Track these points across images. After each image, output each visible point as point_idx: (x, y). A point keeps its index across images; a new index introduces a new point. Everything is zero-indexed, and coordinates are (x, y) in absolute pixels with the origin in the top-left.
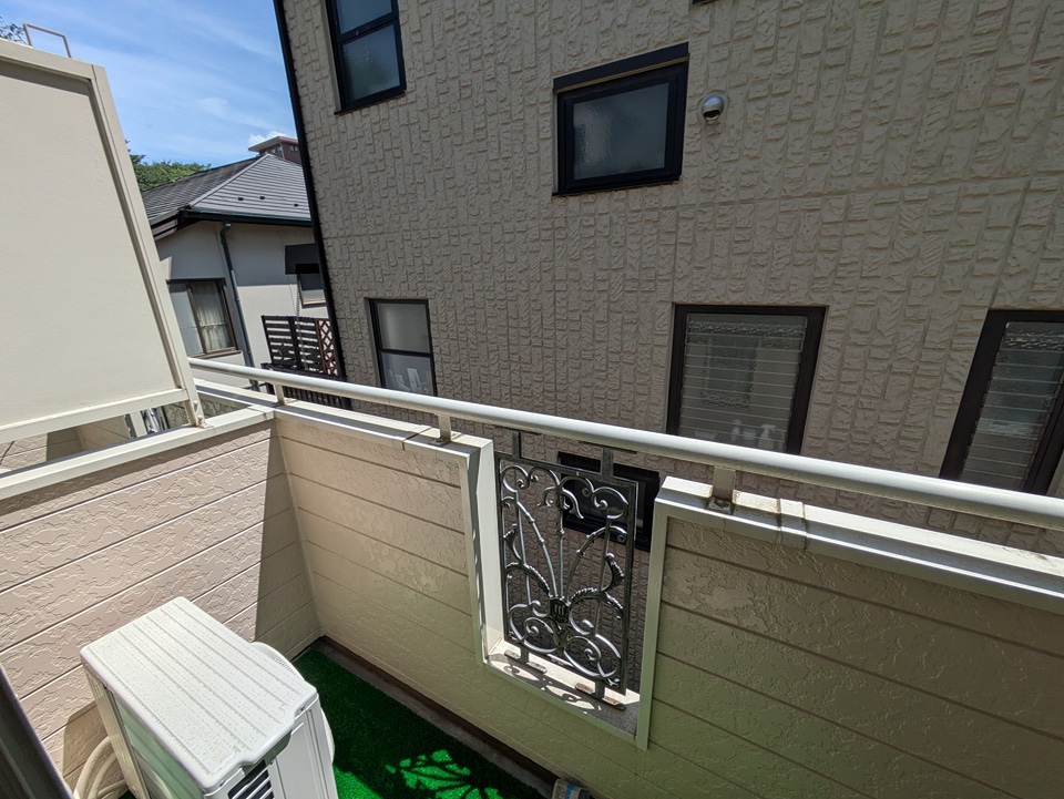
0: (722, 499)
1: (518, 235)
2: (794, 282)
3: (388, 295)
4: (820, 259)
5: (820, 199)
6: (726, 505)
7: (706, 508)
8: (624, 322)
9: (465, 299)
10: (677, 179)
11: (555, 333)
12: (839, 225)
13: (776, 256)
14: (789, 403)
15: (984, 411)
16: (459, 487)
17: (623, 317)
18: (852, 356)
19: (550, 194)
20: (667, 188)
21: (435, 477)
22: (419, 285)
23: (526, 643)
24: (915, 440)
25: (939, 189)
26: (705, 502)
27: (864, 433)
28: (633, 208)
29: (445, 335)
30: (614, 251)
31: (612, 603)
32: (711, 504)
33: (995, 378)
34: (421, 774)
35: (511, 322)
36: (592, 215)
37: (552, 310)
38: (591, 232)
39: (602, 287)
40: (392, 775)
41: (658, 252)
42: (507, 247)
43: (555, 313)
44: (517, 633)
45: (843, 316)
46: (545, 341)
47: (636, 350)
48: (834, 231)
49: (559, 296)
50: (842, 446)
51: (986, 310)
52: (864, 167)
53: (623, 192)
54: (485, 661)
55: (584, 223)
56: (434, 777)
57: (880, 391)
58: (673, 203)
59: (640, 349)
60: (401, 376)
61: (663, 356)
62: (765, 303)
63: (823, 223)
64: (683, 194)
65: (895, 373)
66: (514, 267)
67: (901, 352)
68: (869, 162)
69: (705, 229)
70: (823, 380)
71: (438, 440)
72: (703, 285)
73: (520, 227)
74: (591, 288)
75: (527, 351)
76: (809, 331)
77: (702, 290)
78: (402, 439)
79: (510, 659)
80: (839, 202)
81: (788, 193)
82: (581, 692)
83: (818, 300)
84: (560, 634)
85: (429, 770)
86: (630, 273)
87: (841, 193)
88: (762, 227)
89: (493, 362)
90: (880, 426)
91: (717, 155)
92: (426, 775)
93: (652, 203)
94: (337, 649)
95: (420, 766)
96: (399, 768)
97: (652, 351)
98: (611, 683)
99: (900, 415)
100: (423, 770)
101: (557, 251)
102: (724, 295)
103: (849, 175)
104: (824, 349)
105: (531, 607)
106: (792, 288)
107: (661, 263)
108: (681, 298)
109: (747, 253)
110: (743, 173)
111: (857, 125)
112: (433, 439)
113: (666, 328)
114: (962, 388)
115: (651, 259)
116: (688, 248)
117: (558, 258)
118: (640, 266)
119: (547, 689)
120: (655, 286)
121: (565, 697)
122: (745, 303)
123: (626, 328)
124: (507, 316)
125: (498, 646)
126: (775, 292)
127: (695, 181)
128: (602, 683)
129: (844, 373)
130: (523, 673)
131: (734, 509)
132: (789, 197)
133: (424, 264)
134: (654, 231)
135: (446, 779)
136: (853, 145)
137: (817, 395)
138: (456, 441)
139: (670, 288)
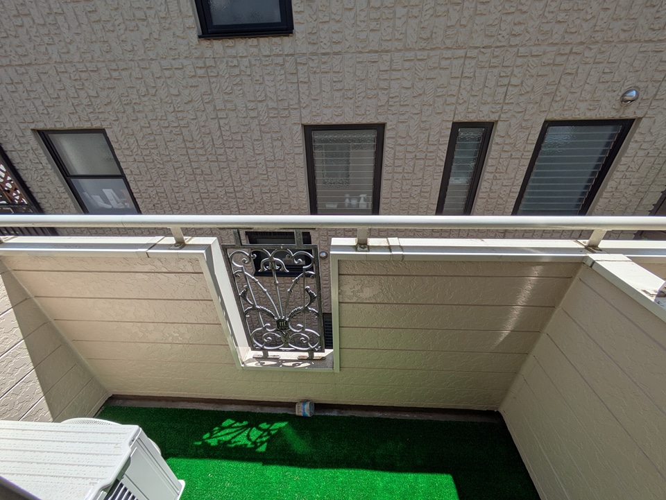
0: (362, 245)
1: (176, 71)
2: (368, 108)
3: (59, 126)
4: (380, 94)
5: (377, 54)
6: (365, 247)
7: (357, 251)
8: (273, 140)
9: (142, 127)
10: (292, 33)
11: (225, 151)
12: (388, 72)
13: (358, 92)
14: (372, 181)
15: (451, 174)
16: (202, 273)
17: (272, 136)
18: (399, 151)
19: (196, 36)
20: (286, 39)
21: (180, 271)
22: (91, 116)
23: (265, 347)
24: (427, 192)
25: (432, 53)
26: (355, 248)
27: (407, 192)
28: (265, 54)
29: (131, 159)
30: (257, 86)
31: (312, 311)
32: (359, 248)
33: (455, 157)
34: (219, 436)
35: (189, 145)
36: (235, 57)
37: (219, 133)
38: (236, 71)
39: (253, 114)
40: (200, 446)
41: (287, 88)
42: (169, 82)
43: (222, 135)
44: (258, 344)
45: (394, 128)
46: (219, 157)
47: (284, 158)
48: (386, 76)
49: (222, 122)
50: (398, 200)
51: (451, 123)
52: (397, 36)
53: (255, 40)
54: (243, 365)
55: (230, 64)
56: (227, 434)
57: (412, 169)
58: (292, 51)
59: (287, 157)
60: (98, 197)
61: (301, 160)
62: (354, 122)
63: (380, 71)
64: (297, 45)
65: (418, 159)
66: (179, 99)
67: (420, 147)
68: (400, 32)
69: (315, 72)
70: (387, 166)
71: (175, 245)
72: (319, 111)
73: (176, 64)
74: (245, 115)
75: (207, 165)
76: (378, 137)
77: (318, 115)
78: (145, 250)
79: (257, 359)
80: (386, 57)
81: (360, 49)
82: (302, 360)
83: (381, 120)
84: (285, 336)
85: (223, 432)
86: (271, 104)
87: (387, 51)
88: (348, 72)
89: (181, 176)
90: (413, 188)
91: (315, 16)
92: (222, 436)
93: (278, 51)
94: (127, 399)
95: (217, 433)
96: (203, 440)
97: (294, 158)
98: (317, 349)
99: (420, 181)
100: (219, 434)
101: (214, 85)
102: (331, 118)
103: (390, 40)
104: (386, 149)
105: (265, 328)
106: (368, 113)
107: (291, 96)
108: (307, 121)
109: (341, 90)
110: (333, 32)
111: (393, 5)
112: (171, 245)
113: (301, 142)
114: (443, 164)
115: (284, 93)
116: (306, 86)
117: (215, 92)
118: (277, 98)
119: (283, 366)
120: (289, 112)
121: (294, 365)
122: (344, 123)
123: (275, 143)
124: (184, 140)
125: (247, 355)
126: (359, 115)
127: (304, 36)
128: (311, 351)
129: (396, 161)
130: (267, 363)
131: (370, 248)
132: (361, 52)
133: (89, 96)
134: (282, 72)
135: (235, 432)
136: (391, 19)
137: (385, 175)
138: (190, 243)
139: (299, 114)
